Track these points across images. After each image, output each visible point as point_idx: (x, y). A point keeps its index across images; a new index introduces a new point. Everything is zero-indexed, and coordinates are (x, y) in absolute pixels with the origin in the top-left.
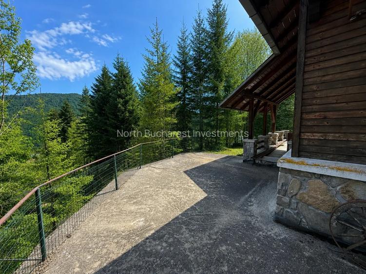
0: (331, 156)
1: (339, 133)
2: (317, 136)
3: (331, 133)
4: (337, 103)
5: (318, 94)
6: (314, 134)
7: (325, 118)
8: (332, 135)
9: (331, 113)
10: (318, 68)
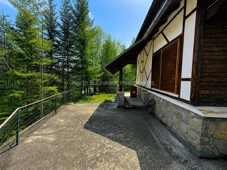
0: (213, 104)
1: (217, 90)
2: (207, 92)
3: (214, 90)
4: (216, 73)
5: (208, 66)
6: (206, 91)
7: (211, 81)
8: (214, 91)
9: (214, 78)
10: (208, 50)
